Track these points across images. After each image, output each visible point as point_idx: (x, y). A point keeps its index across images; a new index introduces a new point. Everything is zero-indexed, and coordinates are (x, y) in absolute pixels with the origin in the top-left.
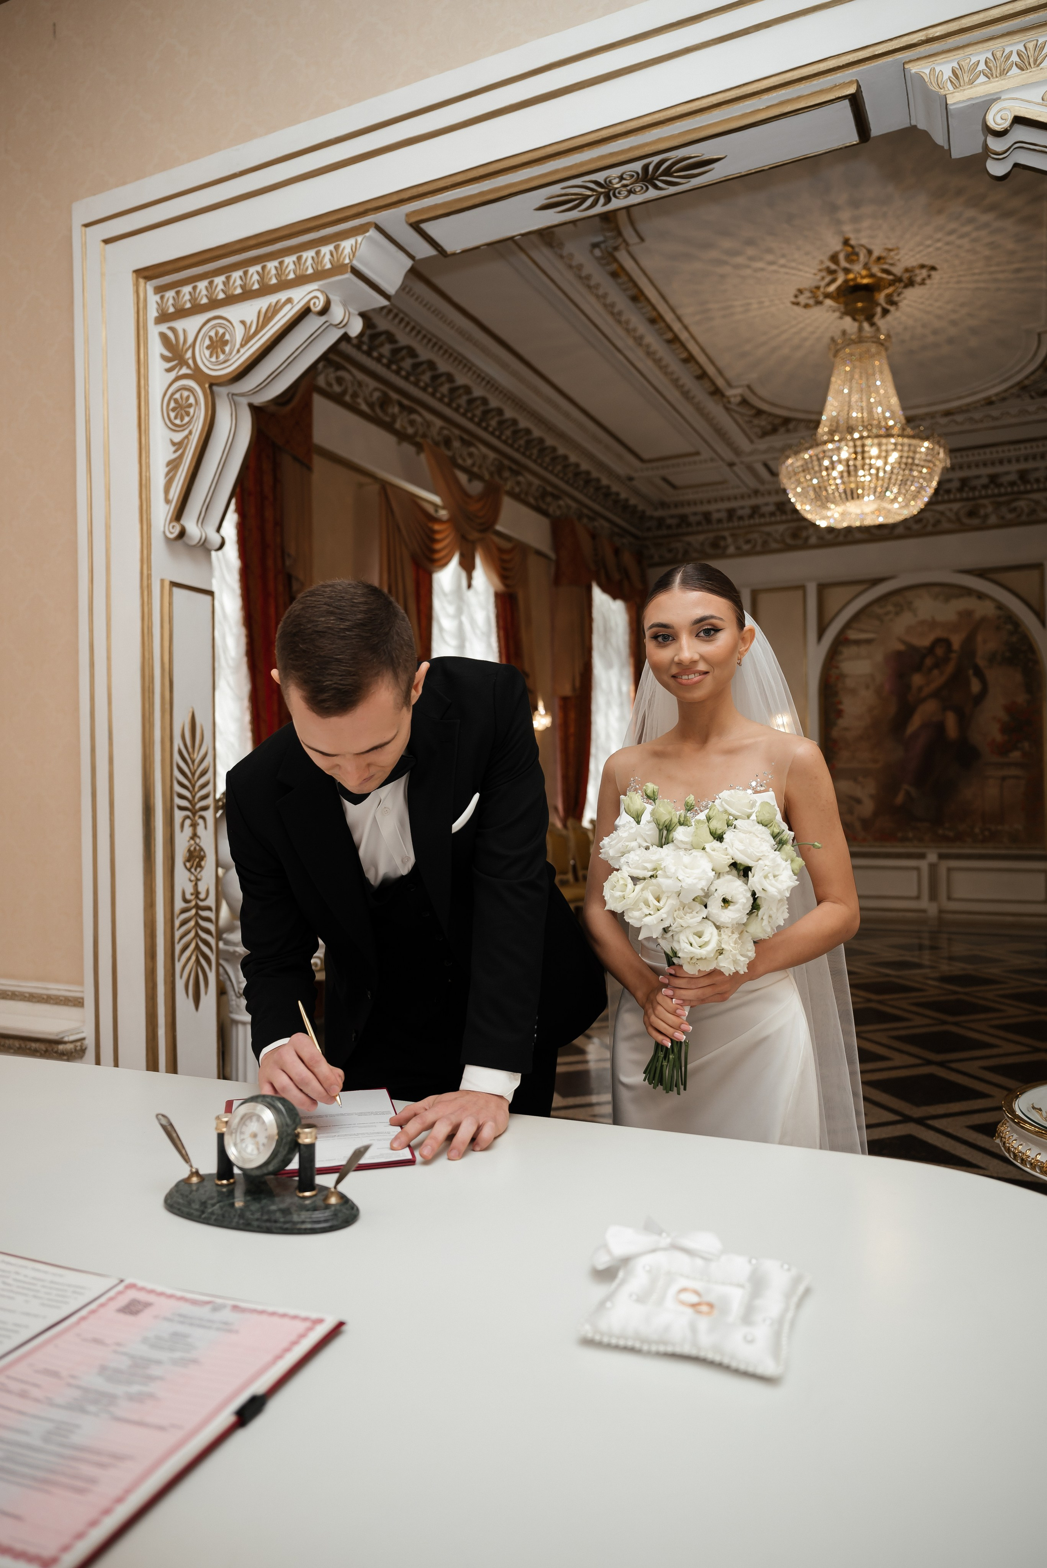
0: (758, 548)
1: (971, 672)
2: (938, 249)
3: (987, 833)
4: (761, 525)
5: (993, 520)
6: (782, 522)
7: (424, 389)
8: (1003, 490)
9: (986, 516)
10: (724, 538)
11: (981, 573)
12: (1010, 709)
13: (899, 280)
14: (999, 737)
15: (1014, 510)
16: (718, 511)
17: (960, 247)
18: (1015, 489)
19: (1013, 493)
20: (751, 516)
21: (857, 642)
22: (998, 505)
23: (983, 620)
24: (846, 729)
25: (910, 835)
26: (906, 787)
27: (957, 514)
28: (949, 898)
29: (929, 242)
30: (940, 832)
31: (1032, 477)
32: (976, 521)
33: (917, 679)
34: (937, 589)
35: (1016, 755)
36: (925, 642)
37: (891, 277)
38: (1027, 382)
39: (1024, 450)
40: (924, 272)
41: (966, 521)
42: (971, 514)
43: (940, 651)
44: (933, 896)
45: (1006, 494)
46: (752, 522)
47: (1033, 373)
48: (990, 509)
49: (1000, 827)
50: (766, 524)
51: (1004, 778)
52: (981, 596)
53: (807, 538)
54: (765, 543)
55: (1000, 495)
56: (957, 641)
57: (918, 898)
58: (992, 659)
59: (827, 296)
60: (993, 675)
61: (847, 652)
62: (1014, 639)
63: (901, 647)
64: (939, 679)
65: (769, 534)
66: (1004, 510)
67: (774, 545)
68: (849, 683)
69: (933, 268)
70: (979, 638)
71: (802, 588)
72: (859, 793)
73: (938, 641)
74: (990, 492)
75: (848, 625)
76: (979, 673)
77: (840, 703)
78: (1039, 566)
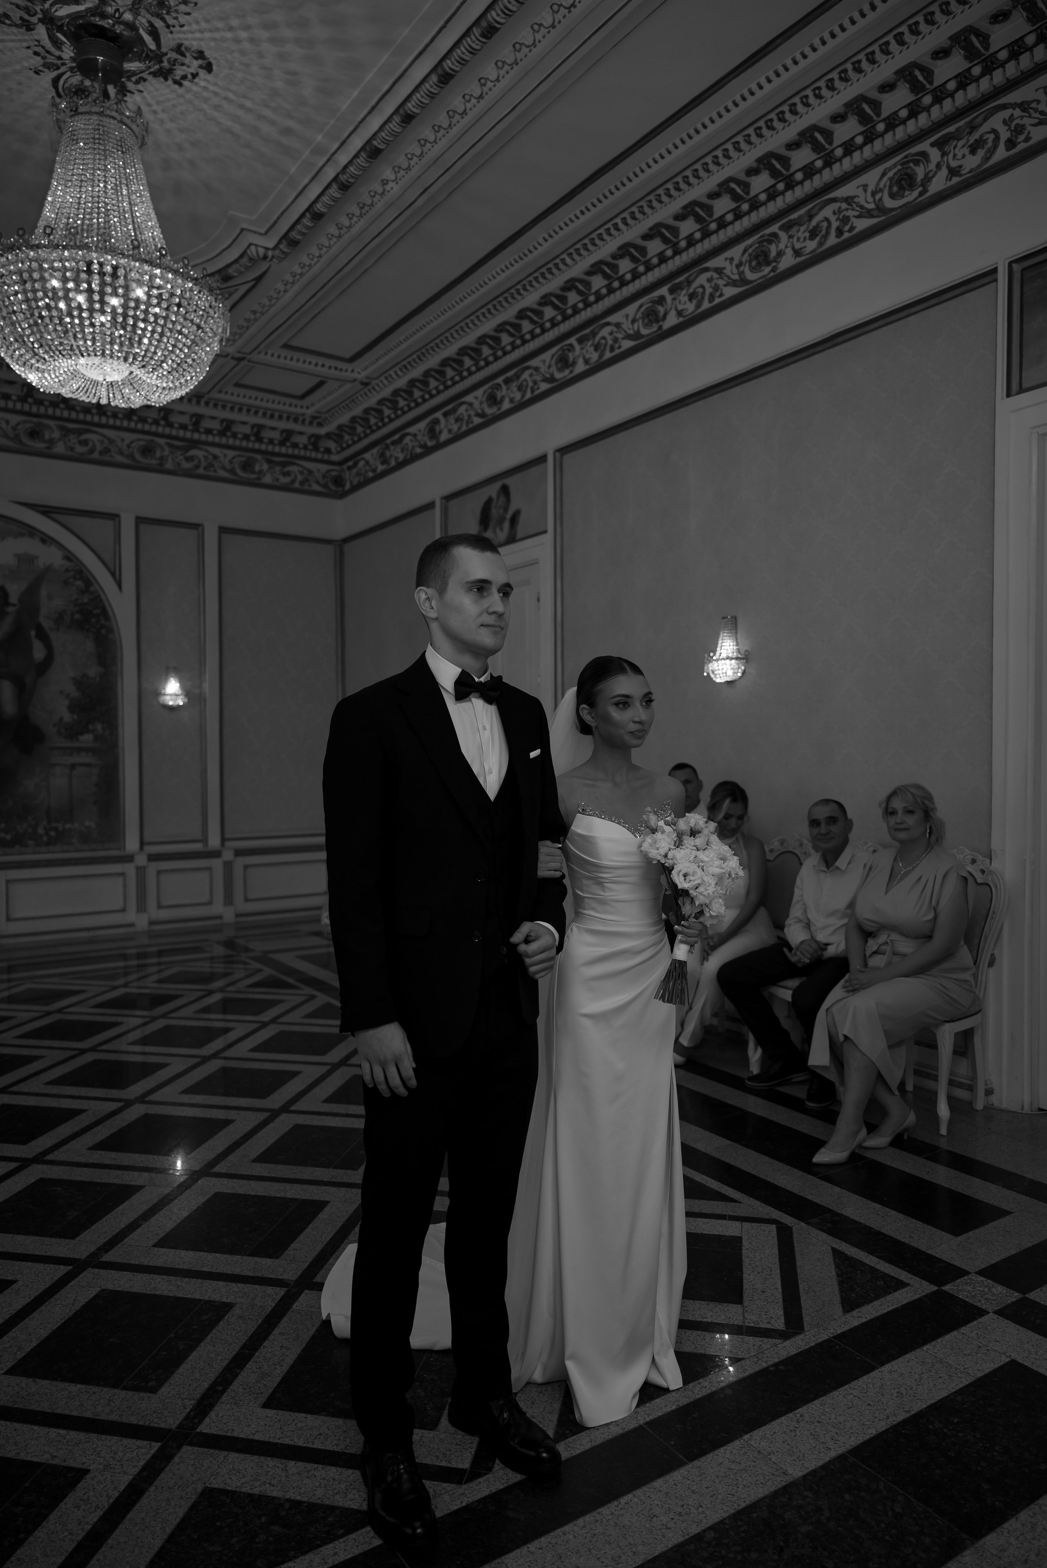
1: (33, 633)
3: (52, 834)
5: (59, 448)
8: (74, 415)
9: (51, 441)
11: (47, 511)
12: (80, 683)
13: (158, 57)
14: (67, 717)
15: (85, 443)
18: (89, 418)
19: (84, 422)
22: (66, 432)
23: (48, 569)
32: (40, 445)
35: (87, 739)
37: (153, 46)
40: (194, 65)
41: (26, 440)
45: (77, 421)
48: (56, 434)
49: (68, 826)
51: (73, 766)
52: (46, 539)
55: (69, 420)
58: (58, 619)
62: (85, 599)
66: (73, 439)
70: (43, 592)
74: (58, 413)
76: (42, 635)
78: (114, 517)
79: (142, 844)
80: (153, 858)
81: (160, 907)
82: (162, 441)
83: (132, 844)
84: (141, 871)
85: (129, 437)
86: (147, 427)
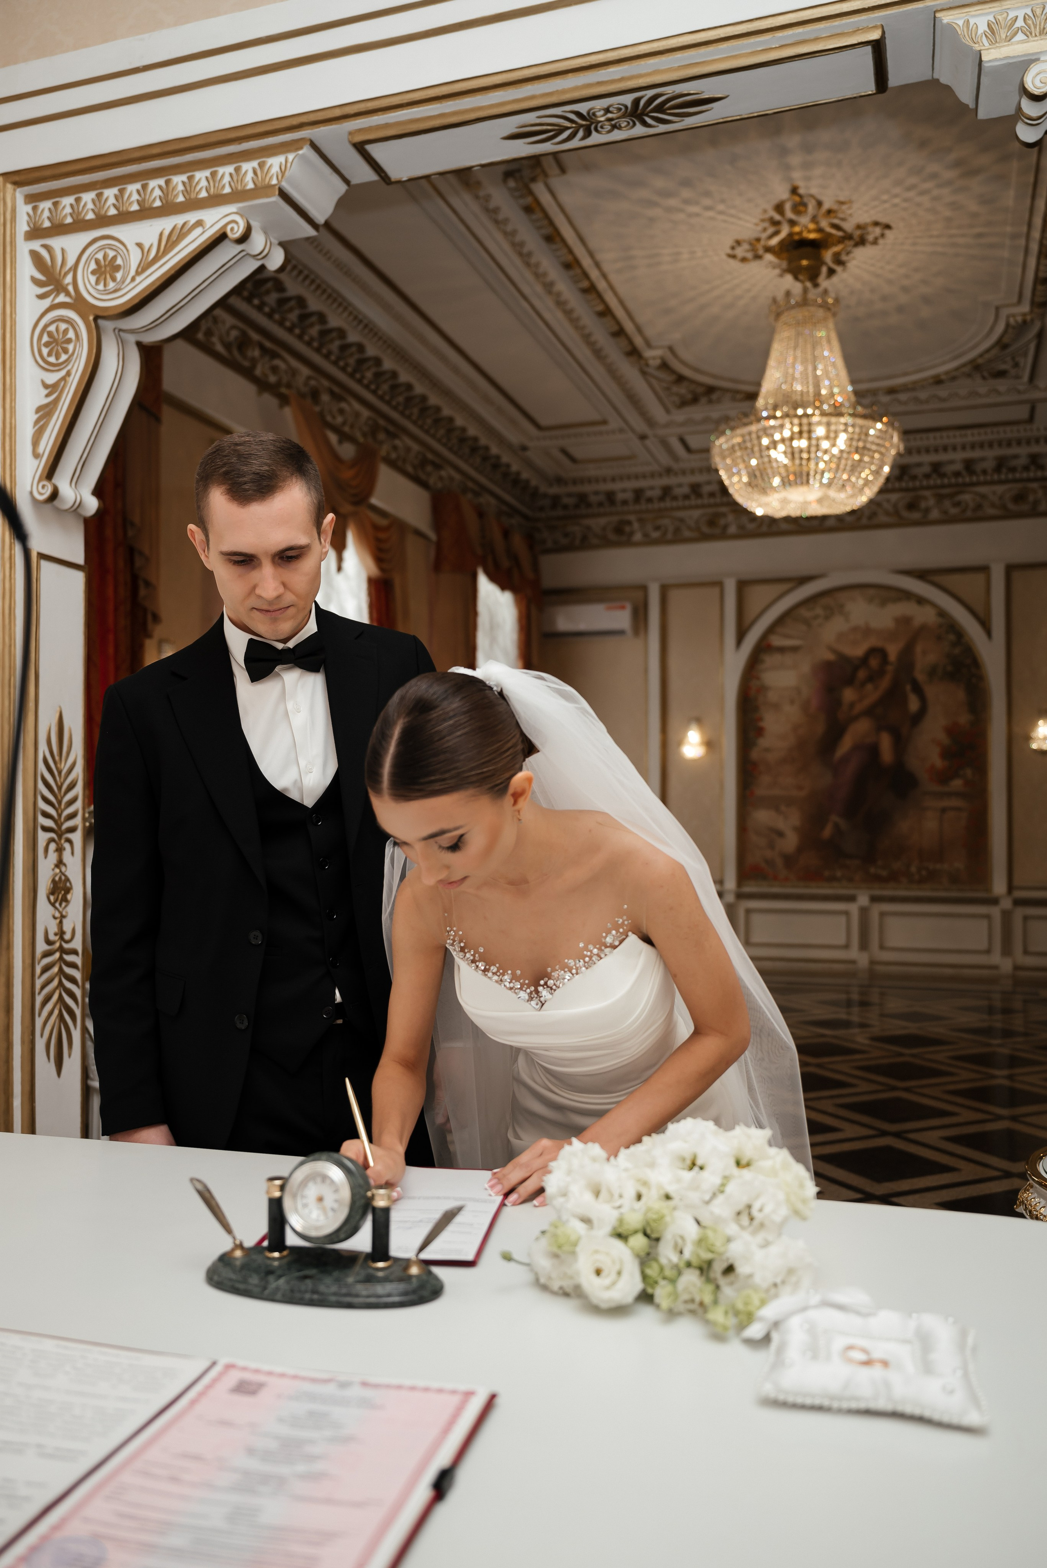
0: (669, 536)
1: (908, 688)
2: (895, 205)
3: (924, 873)
4: (673, 509)
5: (935, 514)
6: (697, 507)
7: (290, 330)
8: (946, 481)
9: (927, 510)
10: (629, 523)
11: (922, 575)
12: (951, 731)
13: (848, 237)
14: (939, 763)
15: (958, 504)
16: (624, 491)
17: (919, 205)
18: (960, 480)
19: (957, 485)
20: (662, 499)
21: (782, 650)
22: (940, 498)
23: (923, 628)
24: (767, 750)
25: (839, 874)
26: (834, 818)
27: (895, 506)
28: (882, 947)
29: (885, 197)
30: (872, 870)
31: (979, 467)
32: (916, 515)
33: (848, 695)
34: (872, 592)
35: (957, 784)
36: (858, 651)
37: (840, 234)
38: (980, 361)
39: (971, 436)
40: (878, 231)
41: (905, 514)
42: (912, 506)
43: (874, 663)
44: (864, 945)
45: (950, 486)
46: (662, 505)
47: (987, 351)
48: (931, 502)
49: (938, 866)
50: (678, 508)
51: (944, 810)
52: (921, 601)
53: (726, 527)
54: (677, 530)
55: (943, 486)
56: (893, 651)
57: (847, 947)
58: (932, 672)
59: (768, 250)
60: (932, 691)
61: (770, 660)
62: (957, 651)
63: (830, 657)
64: (873, 694)
65: (682, 520)
66: (947, 503)
67: (687, 534)
68: (772, 696)
69: (888, 227)
70: (919, 649)
71: (720, 584)
72: (780, 824)
73: (872, 651)
74: (932, 482)
75: (771, 630)
76: (918, 690)
77: (761, 719)
78: (984, 569)
79: (1011, 888)
80: (1018, 902)
81: (1026, 952)
82: (1035, 485)
83: (999, 886)
84: (1007, 916)
85: (1000, 489)
86: (1018, 475)
